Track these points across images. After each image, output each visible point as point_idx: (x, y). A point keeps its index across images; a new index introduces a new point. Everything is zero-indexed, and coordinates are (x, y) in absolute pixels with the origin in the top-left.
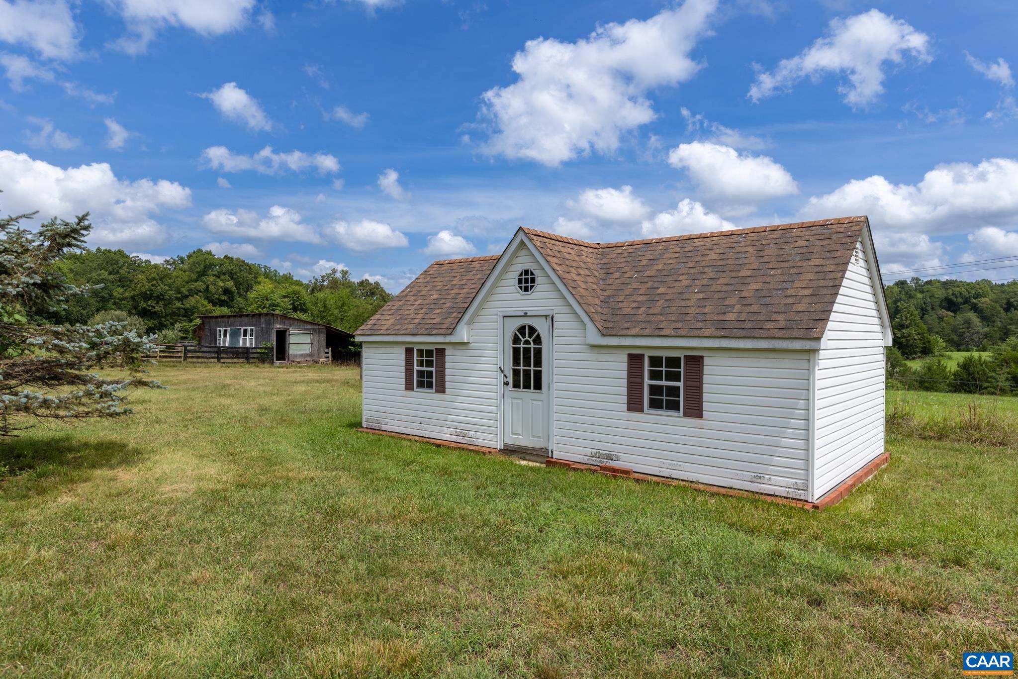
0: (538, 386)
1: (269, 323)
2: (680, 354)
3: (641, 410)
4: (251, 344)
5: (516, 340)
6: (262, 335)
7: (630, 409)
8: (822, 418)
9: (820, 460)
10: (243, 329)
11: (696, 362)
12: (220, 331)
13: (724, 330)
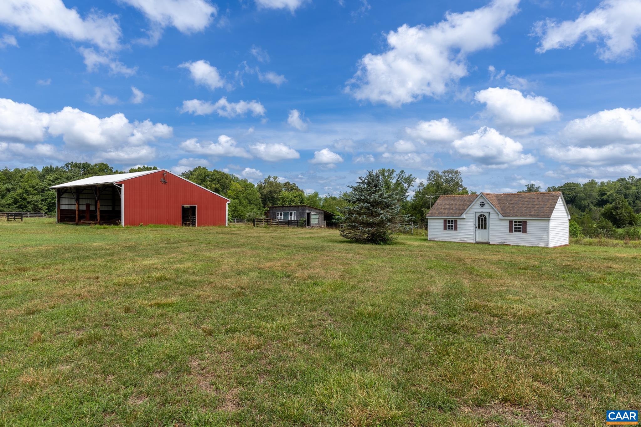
0: (485, 228)
1: (303, 210)
2: (522, 221)
3: (512, 232)
4: (294, 219)
5: (479, 218)
6: (300, 215)
7: (510, 232)
8: (551, 232)
9: (550, 240)
10: (290, 212)
11: (525, 222)
12: (278, 213)
13: (531, 216)
